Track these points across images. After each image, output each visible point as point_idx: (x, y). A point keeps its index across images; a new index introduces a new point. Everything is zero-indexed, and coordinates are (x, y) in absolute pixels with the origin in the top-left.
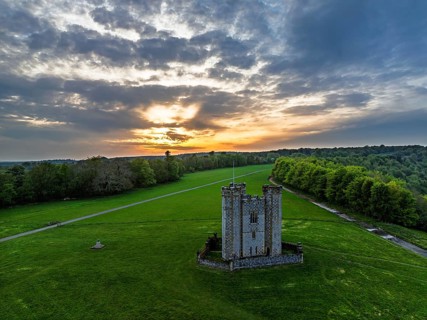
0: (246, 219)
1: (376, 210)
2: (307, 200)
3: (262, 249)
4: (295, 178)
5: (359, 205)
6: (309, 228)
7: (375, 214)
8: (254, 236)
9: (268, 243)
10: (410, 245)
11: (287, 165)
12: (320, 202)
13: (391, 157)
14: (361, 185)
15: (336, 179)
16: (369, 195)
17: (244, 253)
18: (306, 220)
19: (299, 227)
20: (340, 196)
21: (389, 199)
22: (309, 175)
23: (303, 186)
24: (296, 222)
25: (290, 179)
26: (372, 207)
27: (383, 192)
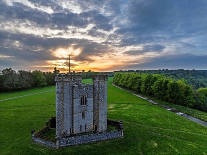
0: (77, 102)
1: (171, 97)
2: (131, 93)
3: (91, 126)
4: (124, 82)
5: (160, 95)
6: (130, 109)
7: (170, 100)
8: (84, 116)
9: (96, 121)
10: (195, 119)
11: (121, 75)
12: (138, 94)
13: (172, 74)
14: (161, 83)
15: (147, 80)
16: (166, 88)
17: (75, 130)
18: (129, 104)
19: (124, 108)
20: (149, 90)
21: (179, 90)
22: (132, 79)
23: (128, 86)
24: (123, 105)
25: (122, 82)
26: (168, 95)
27: (175, 86)
